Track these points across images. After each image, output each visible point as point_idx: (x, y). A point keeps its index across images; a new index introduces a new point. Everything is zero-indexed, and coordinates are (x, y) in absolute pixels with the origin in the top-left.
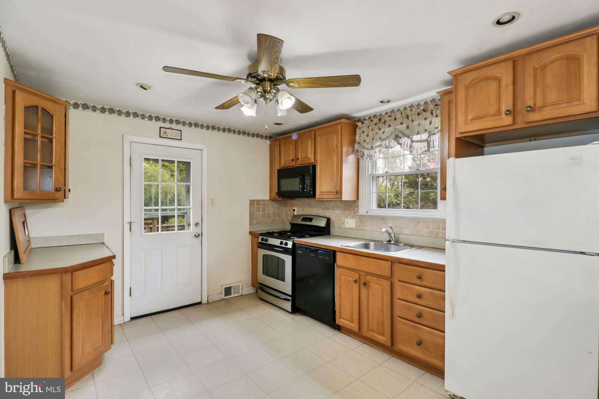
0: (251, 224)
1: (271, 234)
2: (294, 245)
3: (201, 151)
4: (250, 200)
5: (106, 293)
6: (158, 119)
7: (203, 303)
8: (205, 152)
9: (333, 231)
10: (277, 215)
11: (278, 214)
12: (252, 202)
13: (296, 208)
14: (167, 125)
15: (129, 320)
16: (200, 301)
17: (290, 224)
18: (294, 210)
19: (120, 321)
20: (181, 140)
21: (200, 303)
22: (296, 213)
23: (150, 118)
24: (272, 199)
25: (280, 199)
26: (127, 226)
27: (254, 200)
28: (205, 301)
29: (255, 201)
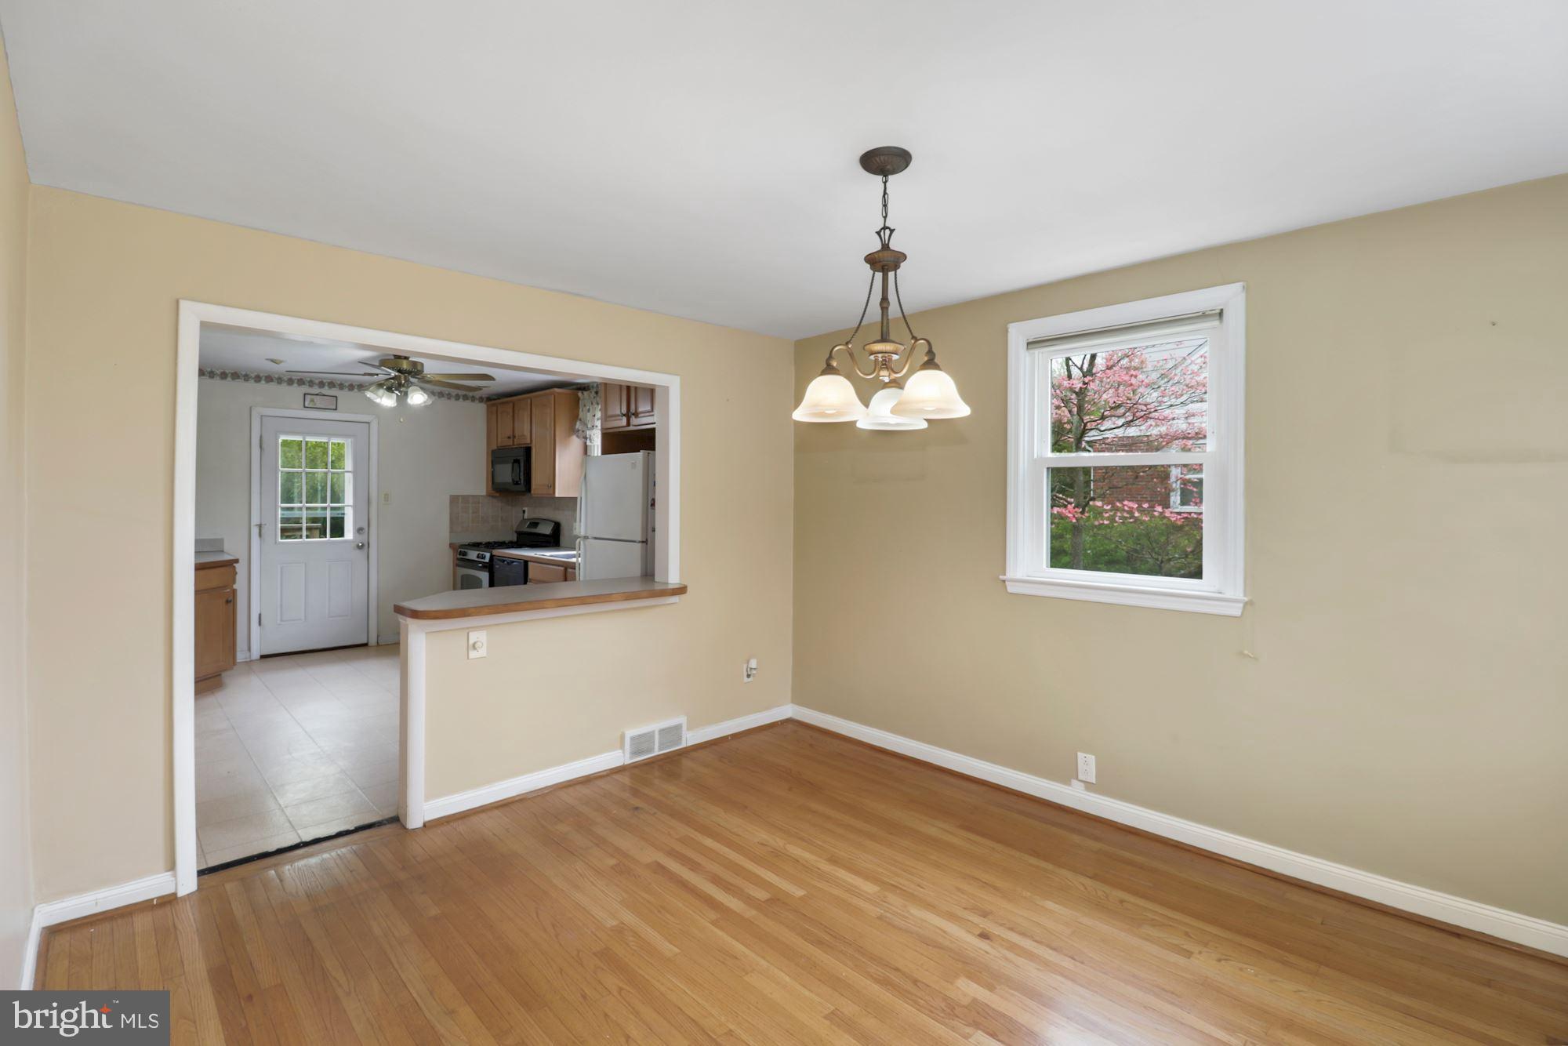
0: (452, 531)
1: (476, 546)
2: (492, 557)
3: (367, 425)
4: (451, 496)
6: (301, 382)
7: (370, 644)
8: (374, 426)
9: (563, 540)
10: (500, 520)
11: (502, 518)
12: (454, 500)
13: (526, 509)
14: (316, 390)
15: (259, 657)
16: (366, 642)
17: (516, 532)
18: (524, 511)
19: (246, 658)
20: (336, 409)
21: (365, 645)
22: (526, 516)
23: (290, 382)
24: (489, 495)
25: (498, 495)
26: (255, 531)
27: (459, 496)
28: (373, 641)
29: (460, 498)
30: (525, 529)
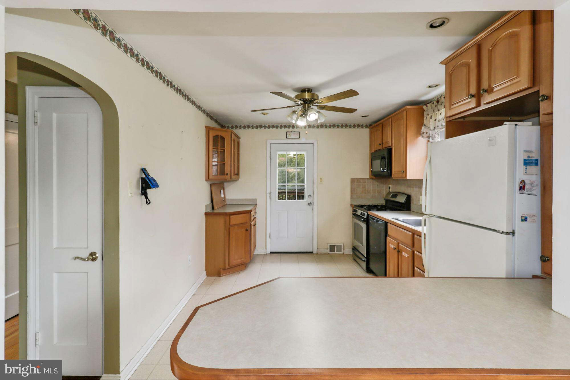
0: (352, 197)
2: (368, 215)
3: (313, 144)
4: (351, 179)
5: (247, 230)
6: (285, 127)
7: (314, 253)
8: (315, 145)
9: (413, 207)
10: (377, 192)
11: (378, 191)
12: (353, 181)
13: (391, 186)
14: (291, 130)
15: (270, 253)
16: (312, 251)
17: (385, 199)
18: (390, 187)
19: (265, 253)
20: (299, 138)
21: (312, 253)
22: (391, 190)
23: (281, 127)
24: (371, 178)
25: (374, 178)
26: (268, 195)
27: (355, 179)
28: (315, 252)
29: (356, 180)
30: (390, 198)
